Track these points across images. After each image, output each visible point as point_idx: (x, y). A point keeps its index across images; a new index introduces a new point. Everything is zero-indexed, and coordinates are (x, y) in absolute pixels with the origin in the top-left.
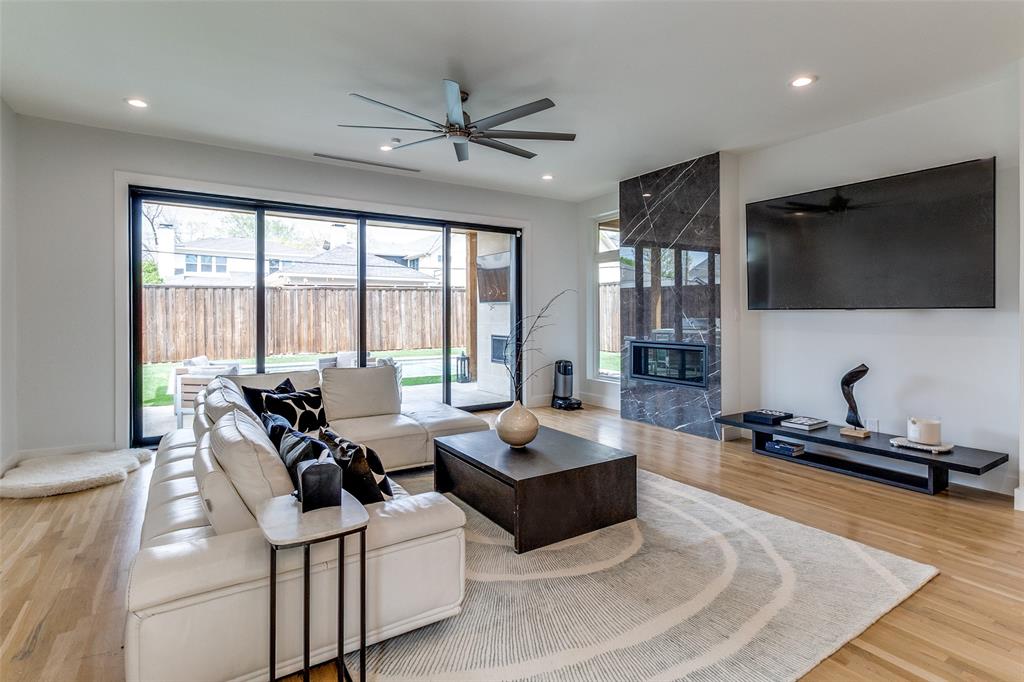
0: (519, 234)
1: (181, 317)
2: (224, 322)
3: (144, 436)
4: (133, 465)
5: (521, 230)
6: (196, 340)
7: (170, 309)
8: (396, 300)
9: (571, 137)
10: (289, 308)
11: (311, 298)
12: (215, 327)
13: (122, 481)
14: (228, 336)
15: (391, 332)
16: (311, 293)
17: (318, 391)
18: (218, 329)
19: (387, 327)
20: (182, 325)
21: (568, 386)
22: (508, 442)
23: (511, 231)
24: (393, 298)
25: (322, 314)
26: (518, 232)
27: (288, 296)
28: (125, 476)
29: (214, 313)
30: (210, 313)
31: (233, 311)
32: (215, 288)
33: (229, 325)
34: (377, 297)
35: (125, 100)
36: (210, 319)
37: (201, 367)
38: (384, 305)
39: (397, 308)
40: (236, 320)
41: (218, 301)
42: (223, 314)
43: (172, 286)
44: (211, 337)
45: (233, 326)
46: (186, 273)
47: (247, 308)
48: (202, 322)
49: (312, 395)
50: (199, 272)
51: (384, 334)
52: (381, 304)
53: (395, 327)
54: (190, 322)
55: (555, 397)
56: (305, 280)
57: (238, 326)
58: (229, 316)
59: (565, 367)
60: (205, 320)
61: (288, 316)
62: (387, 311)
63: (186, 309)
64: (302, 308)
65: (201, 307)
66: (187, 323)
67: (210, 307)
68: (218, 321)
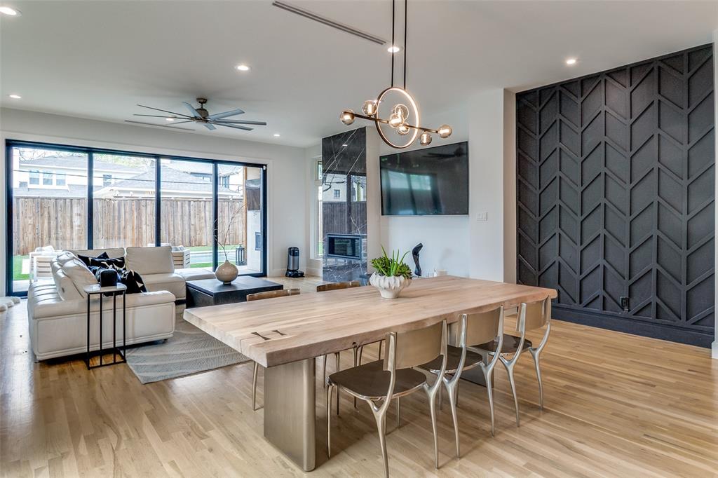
0: (264, 168)
2: (64, 225)
3: (14, 291)
4: (10, 303)
5: (266, 165)
6: (42, 239)
7: (21, 215)
8: (202, 209)
9: (265, 124)
10: (117, 214)
11: (134, 207)
12: (57, 227)
13: (5, 310)
15: (198, 232)
16: (134, 203)
17: (123, 259)
18: (59, 230)
19: (195, 228)
20: (30, 227)
21: (296, 263)
22: (221, 281)
23: (260, 166)
24: (200, 207)
25: (143, 219)
26: (264, 167)
27: (116, 206)
28: (7, 307)
29: (57, 218)
30: (53, 218)
31: (71, 217)
32: (56, 199)
33: (69, 227)
34: (187, 206)
35: (8, 95)
36: (53, 223)
37: (48, 252)
38: (192, 212)
39: (203, 215)
40: (74, 224)
41: (59, 209)
42: (64, 219)
43: (22, 197)
45: (72, 227)
46: (30, 186)
47: (83, 214)
48: (46, 224)
49: (119, 260)
50: (41, 185)
51: (193, 234)
52: (190, 212)
53: (201, 229)
54: (37, 225)
55: (288, 270)
56: (131, 193)
57: (76, 228)
58: (68, 220)
59: (294, 251)
60: (49, 223)
61: (116, 221)
62: (195, 217)
63: (34, 215)
64: (127, 214)
65: (46, 213)
66: (34, 226)
67: (53, 213)
68: (60, 224)
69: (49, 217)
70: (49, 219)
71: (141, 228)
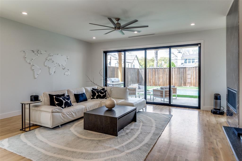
1: (161, 75)
5: (200, 44)
7: (159, 74)
11: (194, 70)
16: (194, 68)
46: (184, 64)
54: (163, 77)
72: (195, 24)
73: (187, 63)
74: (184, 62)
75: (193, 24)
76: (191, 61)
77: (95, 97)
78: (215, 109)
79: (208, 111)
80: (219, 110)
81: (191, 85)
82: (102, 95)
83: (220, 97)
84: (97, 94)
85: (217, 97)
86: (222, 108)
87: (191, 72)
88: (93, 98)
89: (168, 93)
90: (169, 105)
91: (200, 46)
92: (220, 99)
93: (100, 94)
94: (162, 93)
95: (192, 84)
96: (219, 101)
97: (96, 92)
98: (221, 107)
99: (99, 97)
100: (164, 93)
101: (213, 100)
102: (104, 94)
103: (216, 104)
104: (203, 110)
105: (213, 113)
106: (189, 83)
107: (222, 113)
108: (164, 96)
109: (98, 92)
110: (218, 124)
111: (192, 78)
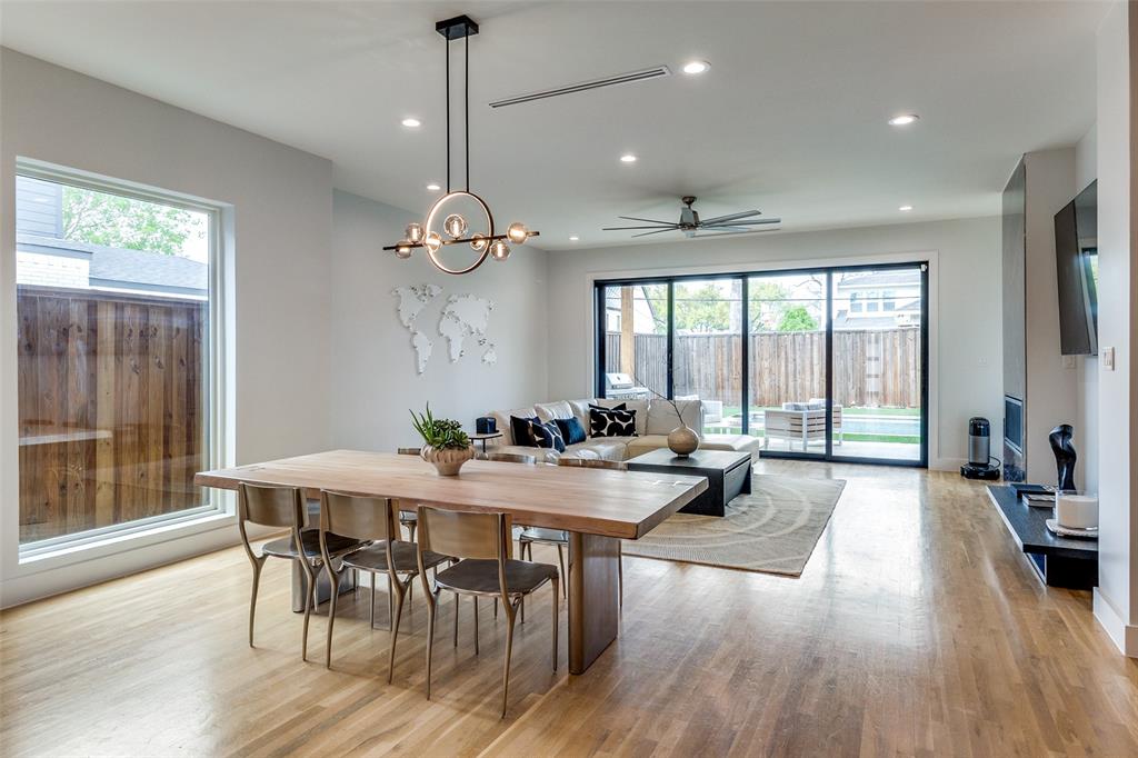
2: (803, 368)
5: (926, 263)
11: (897, 342)
14: (808, 384)
16: (898, 336)
17: (633, 412)
20: (767, 371)
23: (918, 264)
29: (795, 360)
30: (790, 360)
33: (808, 373)
36: (791, 366)
41: (797, 347)
42: (803, 361)
44: (791, 384)
48: (783, 369)
60: (786, 366)
63: (770, 356)
64: (887, 353)
65: (783, 354)
66: (771, 370)
67: (790, 355)
68: (798, 368)
69: (787, 359)
70: (787, 362)
71: (908, 375)
72: (914, 207)
73: (861, 310)
74: (849, 308)
75: (906, 208)
76: (881, 302)
77: (605, 431)
78: (971, 464)
79: (950, 472)
80: (986, 465)
81: (885, 401)
82: (624, 425)
83: (987, 426)
84: (609, 422)
85: (979, 428)
86: (993, 463)
87: (885, 350)
88: (599, 434)
89: (824, 421)
90: (828, 458)
91: (927, 270)
92: (988, 435)
93: (617, 421)
94: (797, 422)
95: (890, 399)
96: (984, 439)
97: (605, 415)
98: (991, 460)
99: (615, 430)
100: (805, 422)
101: (967, 438)
102: (631, 421)
103: (975, 446)
104: (938, 472)
105: (967, 477)
106: (877, 394)
107: (993, 476)
108: (805, 432)
109: (611, 416)
110: (978, 496)
111: (890, 375)
